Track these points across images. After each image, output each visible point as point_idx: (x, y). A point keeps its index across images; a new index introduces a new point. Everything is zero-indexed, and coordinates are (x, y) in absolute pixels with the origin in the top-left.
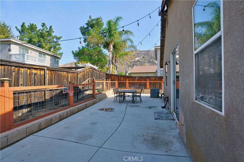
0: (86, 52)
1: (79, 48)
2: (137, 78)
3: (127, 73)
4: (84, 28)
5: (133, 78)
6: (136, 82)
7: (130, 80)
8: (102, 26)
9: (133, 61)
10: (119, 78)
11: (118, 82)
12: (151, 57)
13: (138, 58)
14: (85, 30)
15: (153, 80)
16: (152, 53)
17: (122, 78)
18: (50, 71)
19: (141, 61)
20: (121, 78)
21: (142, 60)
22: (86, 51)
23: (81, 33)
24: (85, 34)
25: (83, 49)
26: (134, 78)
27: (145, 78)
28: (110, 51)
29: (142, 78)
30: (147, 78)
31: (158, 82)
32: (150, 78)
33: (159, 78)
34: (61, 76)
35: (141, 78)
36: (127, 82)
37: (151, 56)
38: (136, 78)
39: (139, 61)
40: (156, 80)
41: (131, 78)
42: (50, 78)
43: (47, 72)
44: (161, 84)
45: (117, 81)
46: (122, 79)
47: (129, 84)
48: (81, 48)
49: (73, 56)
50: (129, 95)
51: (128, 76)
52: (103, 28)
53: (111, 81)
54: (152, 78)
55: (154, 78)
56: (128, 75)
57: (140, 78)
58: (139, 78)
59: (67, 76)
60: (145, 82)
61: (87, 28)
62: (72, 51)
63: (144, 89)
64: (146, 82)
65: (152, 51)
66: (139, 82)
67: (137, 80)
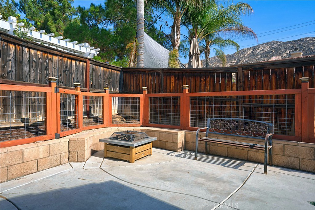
2: (234, 74)
5: (218, 76)
11: (151, 99)
26: (224, 76)
27: (282, 72)
29: (267, 72)
35: (260, 74)
38: (230, 77)
41: (207, 77)
45: (145, 92)
57: (253, 74)
58: (246, 76)
60: (282, 92)
63: (274, 138)
64: (294, 96)
66: (247, 93)
67: (234, 88)
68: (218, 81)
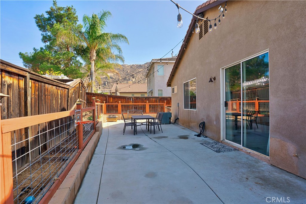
0: (49, 57)
1: (35, 49)
3: (118, 93)
4: (43, 19)
5: (127, 99)
6: (131, 105)
7: (122, 102)
8: (76, 21)
9: (104, 77)
10: (106, 99)
11: (107, 105)
12: (127, 74)
13: (111, 74)
14: (44, 21)
15: (153, 102)
16: (128, 69)
17: (112, 99)
18: (34, 83)
19: (115, 78)
20: (110, 98)
21: (115, 76)
22: (49, 55)
23: (38, 26)
24: (45, 28)
25: (41, 51)
26: (129, 99)
28: (92, 59)
29: (139, 99)
30: (145, 99)
31: (159, 104)
32: (149, 99)
33: (160, 99)
34: (49, 94)
36: (120, 104)
37: (127, 72)
38: (130, 99)
39: (112, 78)
40: (156, 102)
41: (124, 99)
42: (34, 97)
43: (30, 83)
44: (163, 107)
45: (105, 103)
46: (111, 101)
47: (122, 108)
48: (38, 50)
49: (23, 61)
50: (142, 123)
51: (119, 96)
52: (77, 25)
53: (101, 103)
54: (152, 99)
55: (154, 99)
56: (118, 94)
57: (136, 99)
59: (56, 93)
60: (143, 104)
61: (49, 19)
62: (19, 53)
65: (128, 66)
66: (135, 104)
67: (132, 102)
68: (127, 100)
